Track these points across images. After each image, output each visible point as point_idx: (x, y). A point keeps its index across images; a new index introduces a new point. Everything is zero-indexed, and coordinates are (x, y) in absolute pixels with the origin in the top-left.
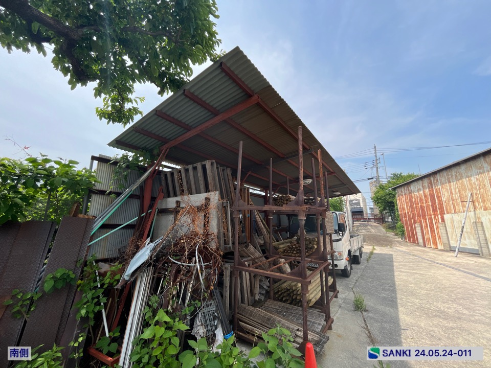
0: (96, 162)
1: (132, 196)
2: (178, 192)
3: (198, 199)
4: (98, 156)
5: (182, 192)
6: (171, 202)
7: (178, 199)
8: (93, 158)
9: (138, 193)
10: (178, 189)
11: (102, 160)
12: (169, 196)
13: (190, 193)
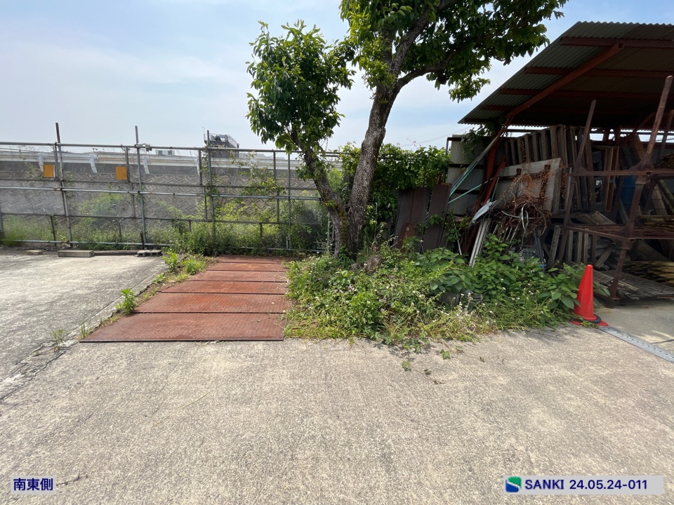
0: (450, 142)
1: (478, 167)
2: (520, 160)
3: (538, 166)
4: (451, 136)
5: (524, 161)
6: (512, 170)
7: (519, 166)
8: (449, 139)
9: (482, 164)
10: (520, 157)
11: (455, 139)
12: (512, 164)
13: (533, 160)
